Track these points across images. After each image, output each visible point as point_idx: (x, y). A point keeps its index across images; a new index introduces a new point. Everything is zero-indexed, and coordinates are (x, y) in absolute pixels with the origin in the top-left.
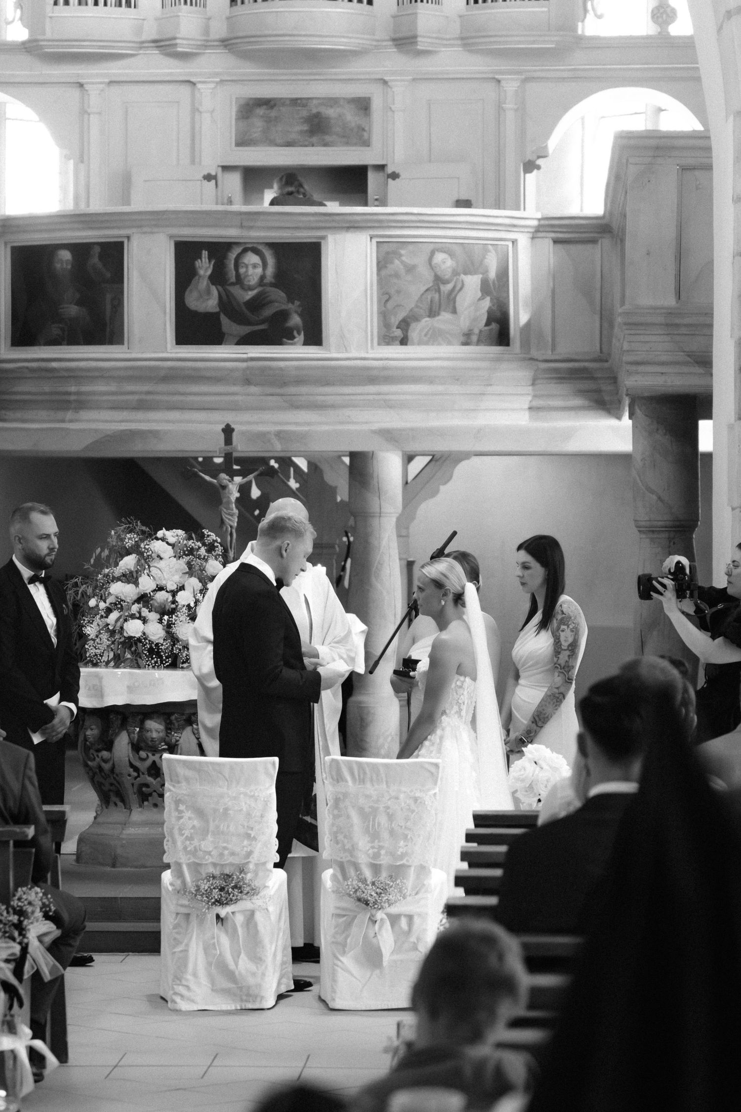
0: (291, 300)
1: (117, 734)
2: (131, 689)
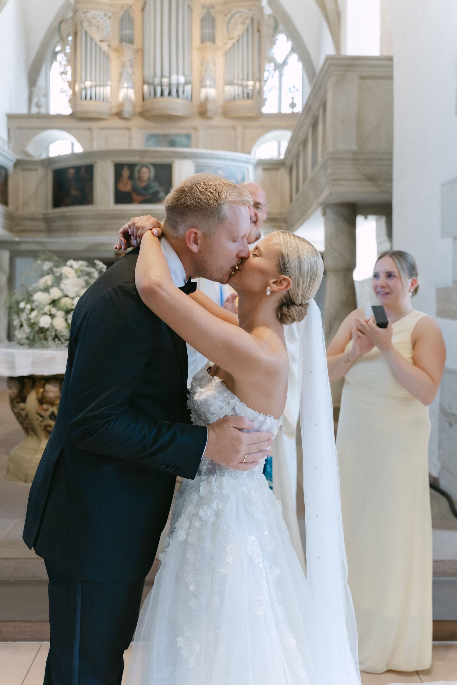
0: (160, 185)
1: (29, 393)
2: (34, 364)
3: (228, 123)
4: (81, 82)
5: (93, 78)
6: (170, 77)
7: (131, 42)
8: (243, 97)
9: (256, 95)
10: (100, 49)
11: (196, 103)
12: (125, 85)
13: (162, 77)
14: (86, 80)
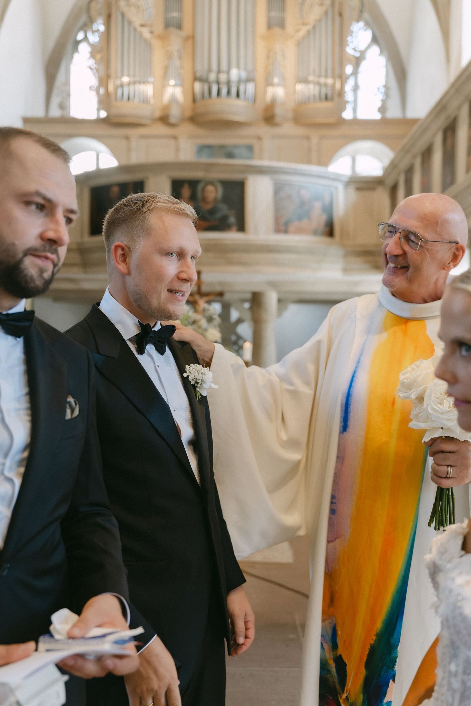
0: (230, 208)
3: (300, 131)
4: (117, 77)
5: (132, 73)
6: (228, 72)
7: (179, 27)
8: (320, 99)
9: (336, 97)
10: (141, 35)
11: (260, 106)
12: (172, 82)
13: (219, 72)
14: (122, 75)
